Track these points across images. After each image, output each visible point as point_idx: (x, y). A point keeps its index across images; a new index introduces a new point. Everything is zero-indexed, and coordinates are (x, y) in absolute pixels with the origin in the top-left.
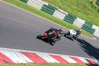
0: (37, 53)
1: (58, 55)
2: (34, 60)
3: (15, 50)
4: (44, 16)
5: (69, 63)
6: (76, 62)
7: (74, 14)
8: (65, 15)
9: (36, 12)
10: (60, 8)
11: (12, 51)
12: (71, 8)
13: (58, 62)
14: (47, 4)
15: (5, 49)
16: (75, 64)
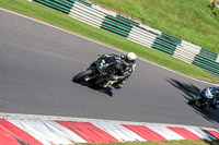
0: (94, 122)
1: (141, 124)
2: (88, 138)
3: (45, 118)
4: (107, 40)
5: (166, 142)
6: (182, 138)
7: (174, 33)
8: (154, 37)
9: (89, 32)
10: (143, 21)
11: (38, 119)
12: (168, 20)
13: (141, 139)
14: (114, 14)
15: (22, 116)
16: (180, 141)
